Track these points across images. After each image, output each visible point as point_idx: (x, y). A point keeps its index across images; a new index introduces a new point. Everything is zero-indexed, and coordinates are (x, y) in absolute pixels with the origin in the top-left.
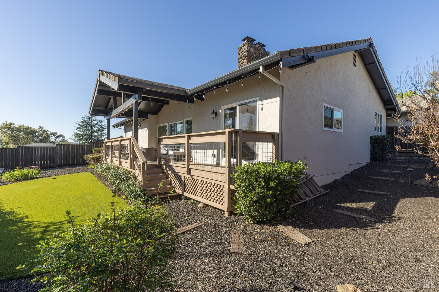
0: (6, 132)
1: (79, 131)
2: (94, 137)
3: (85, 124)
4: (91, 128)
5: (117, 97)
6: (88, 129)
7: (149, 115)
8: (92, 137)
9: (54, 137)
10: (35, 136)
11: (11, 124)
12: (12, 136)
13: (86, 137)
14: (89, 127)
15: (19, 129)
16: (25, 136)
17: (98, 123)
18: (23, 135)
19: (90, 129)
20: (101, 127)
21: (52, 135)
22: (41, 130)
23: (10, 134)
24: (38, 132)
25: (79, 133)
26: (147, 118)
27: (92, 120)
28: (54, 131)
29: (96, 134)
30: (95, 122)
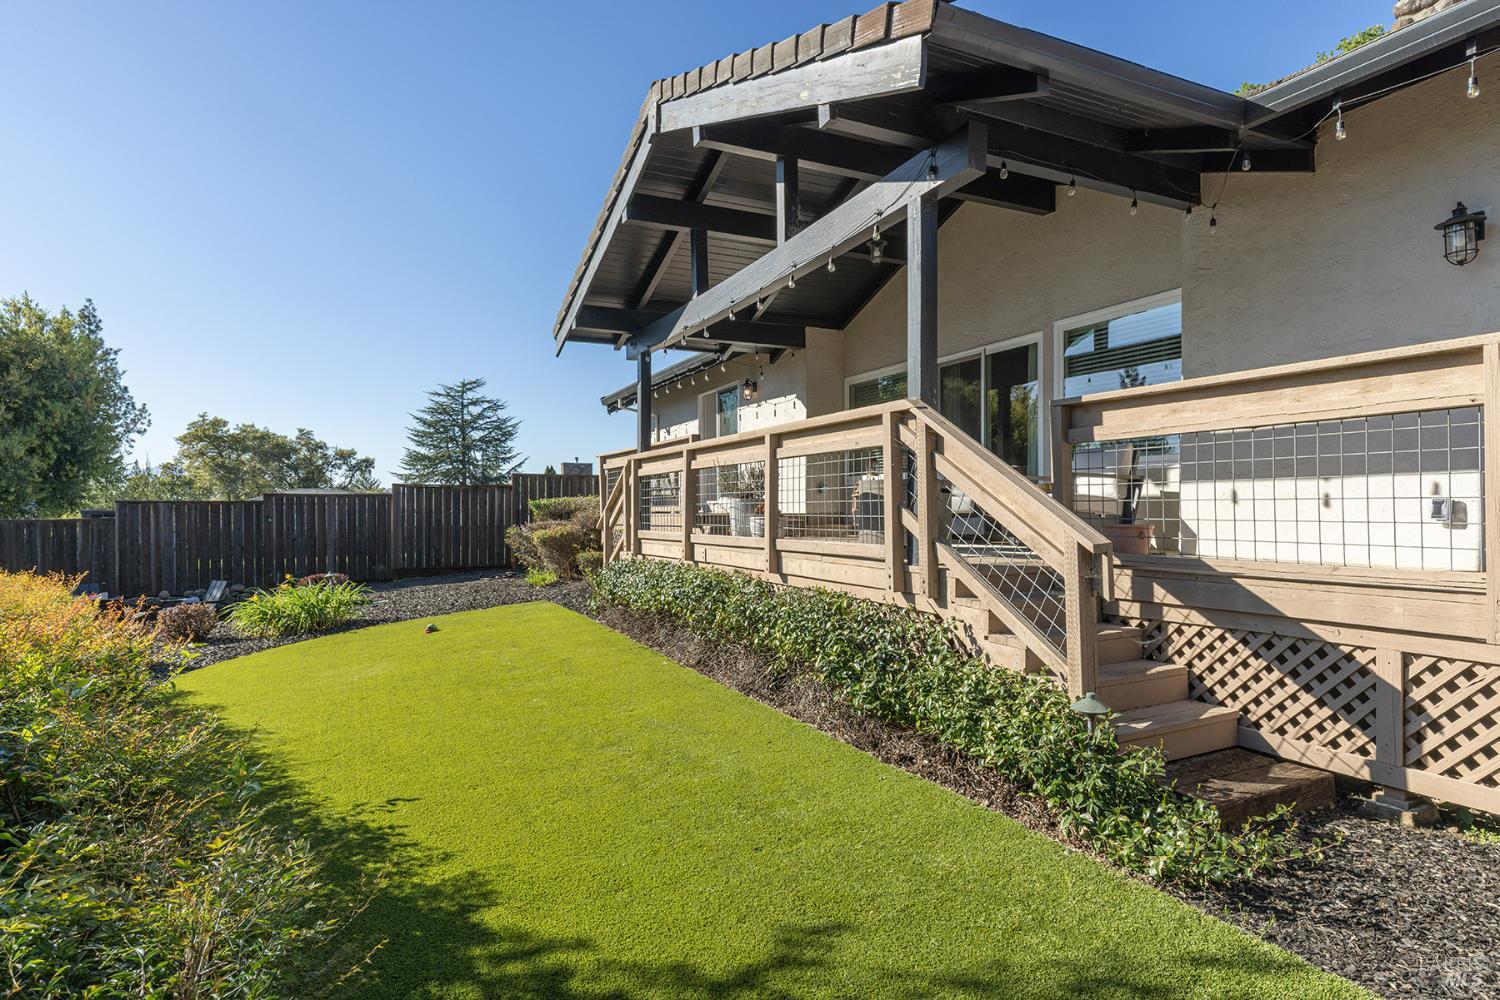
0: (202, 454)
1: (421, 444)
2: (471, 467)
3: (443, 417)
4: (462, 429)
5: (710, 233)
6: (451, 437)
7: (808, 329)
8: (464, 467)
9: (345, 467)
10: (288, 466)
11: (218, 424)
12: (222, 466)
13: (444, 467)
14: (457, 429)
15: (238, 442)
16: (258, 466)
17: (485, 414)
18: (253, 464)
19: (459, 437)
20: (498, 428)
21: (339, 462)
22: (306, 445)
23: (213, 459)
24: (296, 451)
25: (423, 451)
26: (800, 343)
27: (465, 402)
28: (346, 447)
29: (478, 455)
30: (475, 410)
